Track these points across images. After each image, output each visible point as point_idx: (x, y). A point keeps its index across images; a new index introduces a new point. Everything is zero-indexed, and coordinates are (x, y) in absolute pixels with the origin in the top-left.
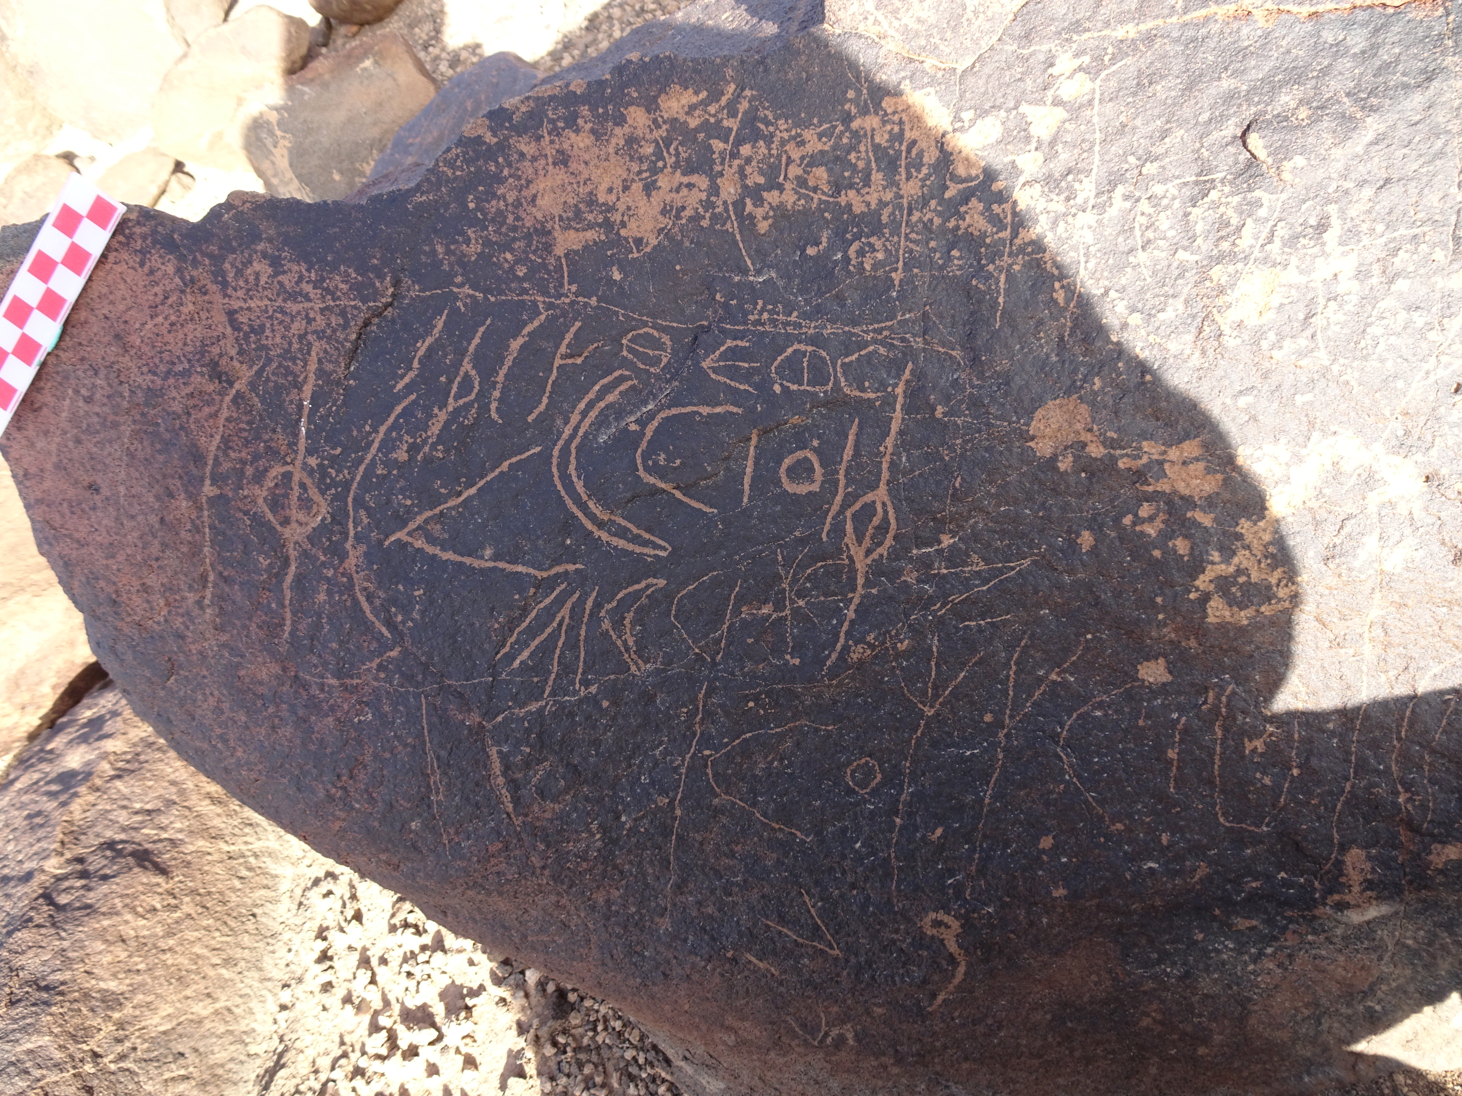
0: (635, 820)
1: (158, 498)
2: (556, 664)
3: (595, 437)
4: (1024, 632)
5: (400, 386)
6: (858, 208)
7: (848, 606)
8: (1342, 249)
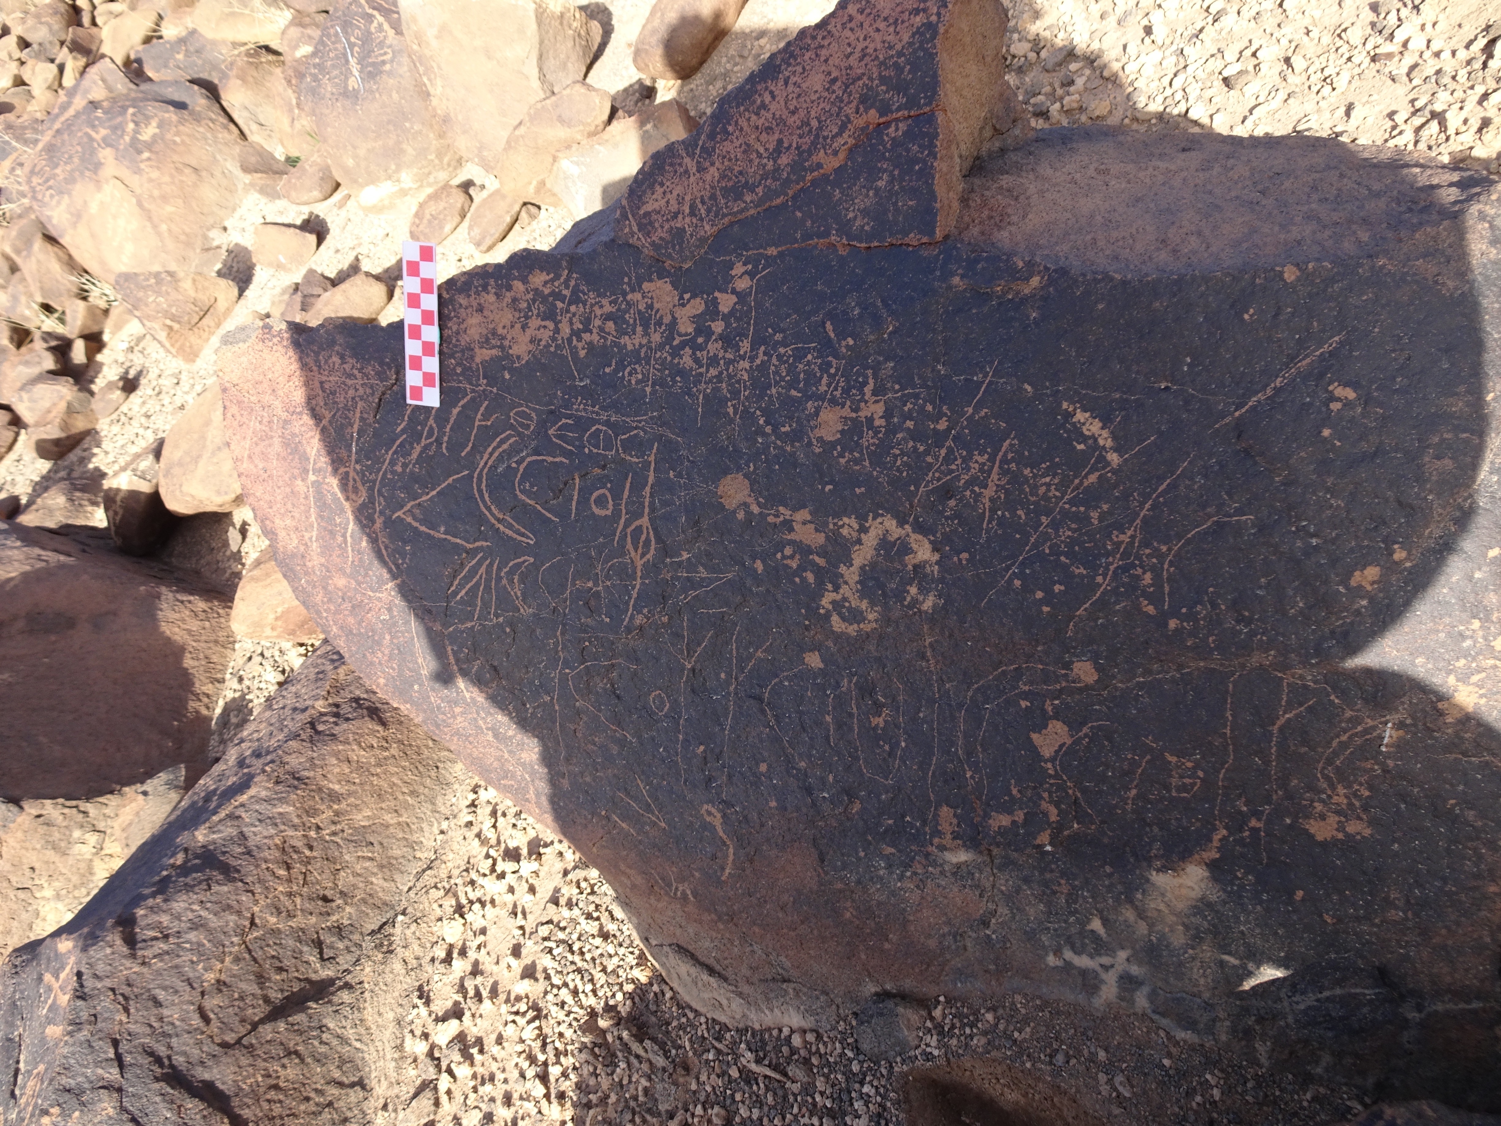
0: (534, 708)
1: (290, 479)
2: (479, 602)
3: (496, 469)
4: (738, 622)
5: (399, 429)
6: (630, 347)
7: (633, 588)
8: (875, 398)
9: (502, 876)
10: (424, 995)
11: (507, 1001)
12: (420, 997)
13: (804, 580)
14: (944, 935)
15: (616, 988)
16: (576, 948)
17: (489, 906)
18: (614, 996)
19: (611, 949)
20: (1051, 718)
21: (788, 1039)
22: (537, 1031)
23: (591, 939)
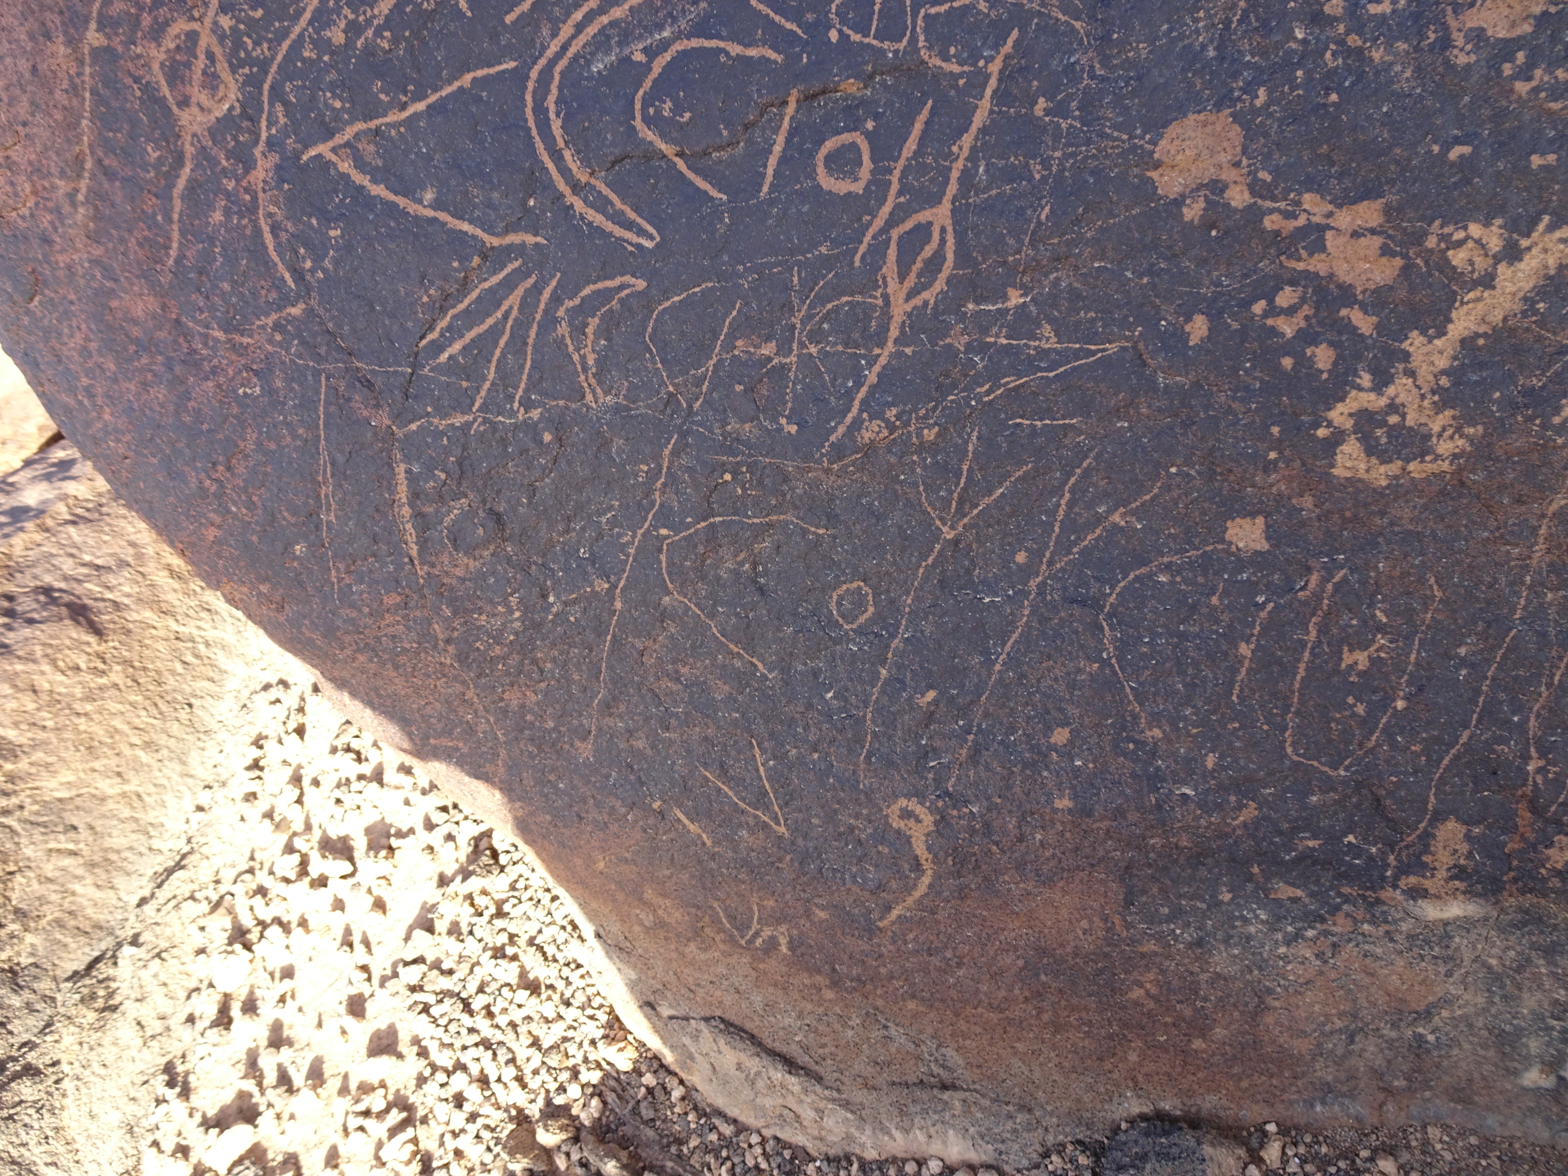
0: (566, 604)
1: (32, 37)
2: (493, 370)
3: (588, 63)
4: (1090, 450)
7: (870, 365)
9: (322, 882)
10: (177, 1080)
11: (344, 1090)
12: (171, 1084)
13: (1304, 362)
14: (1331, 1034)
15: (565, 1076)
16: (478, 1003)
17: (297, 932)
18: (562, 1089)
19: (547, 1009)
22: (411, 1147)
23: (505, 990)
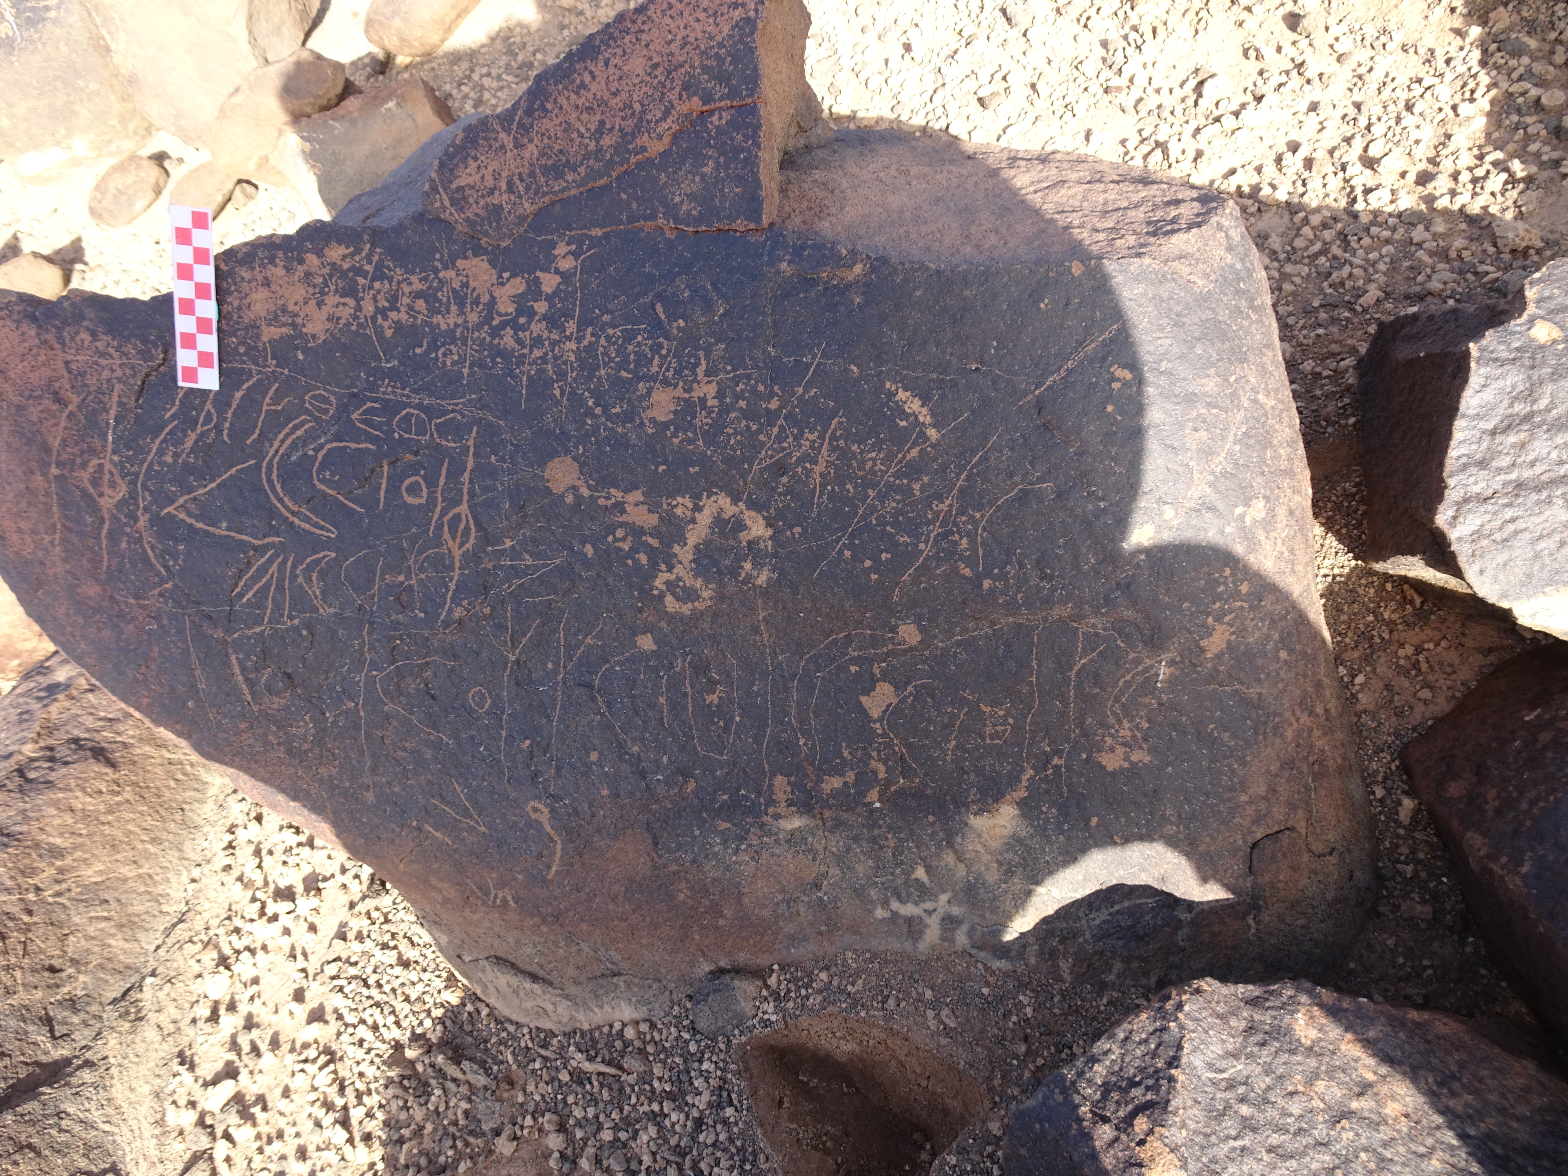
0: (335, 716)
1: (24, 473)
2: (270, 603)
3: (289, 457)
4: (565, 609)
5: (168, 415)
6: (443, 327)
7: (451, 580)
8: (706, 379)
9: (275, 918)
10: (186, 1060)
11: (292, 1050)
12: (182, 1063)
13: (636, 561)
14: (778, 904)
15: (423, 1015)
16: (371, 981)
17: (260, 953)
18: (421, 1024)
19: (414, 976)
20: (878, 680)
21: (621, 1033)
22: (332, 1076)
23: (388, 970)
